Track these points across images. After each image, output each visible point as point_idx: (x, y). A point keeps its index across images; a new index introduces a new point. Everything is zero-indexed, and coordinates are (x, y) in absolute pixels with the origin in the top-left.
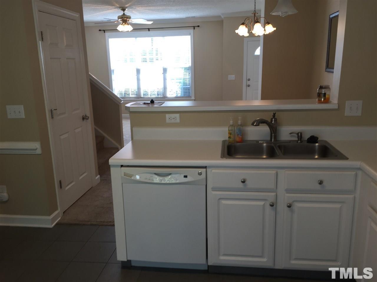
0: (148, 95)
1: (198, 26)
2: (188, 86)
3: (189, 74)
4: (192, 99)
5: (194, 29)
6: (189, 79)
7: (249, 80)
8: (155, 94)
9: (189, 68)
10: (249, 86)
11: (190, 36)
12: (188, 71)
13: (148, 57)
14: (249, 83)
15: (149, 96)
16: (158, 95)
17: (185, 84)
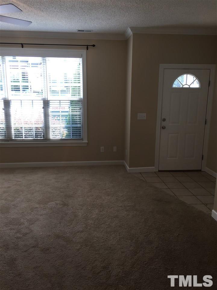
0: (21, 137)
1: (94, 46)
2: (79, 125)
3: (80, 109)
4: (84, 142)
5: (87, 49)
6: (80, 116)
7: (164, 120)
8: (32, 136)
9: (79, 101)
10: (164, 128)
11: (82, 58)
12: (78, 106)
13: (21, 84)
14: (164, 124)
15: (24, 138)
16: (36, 136)
17: (74, 122)
